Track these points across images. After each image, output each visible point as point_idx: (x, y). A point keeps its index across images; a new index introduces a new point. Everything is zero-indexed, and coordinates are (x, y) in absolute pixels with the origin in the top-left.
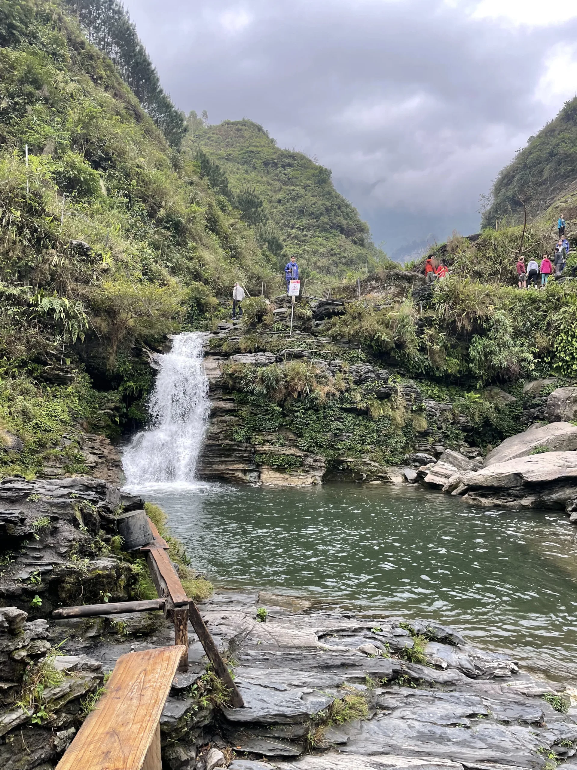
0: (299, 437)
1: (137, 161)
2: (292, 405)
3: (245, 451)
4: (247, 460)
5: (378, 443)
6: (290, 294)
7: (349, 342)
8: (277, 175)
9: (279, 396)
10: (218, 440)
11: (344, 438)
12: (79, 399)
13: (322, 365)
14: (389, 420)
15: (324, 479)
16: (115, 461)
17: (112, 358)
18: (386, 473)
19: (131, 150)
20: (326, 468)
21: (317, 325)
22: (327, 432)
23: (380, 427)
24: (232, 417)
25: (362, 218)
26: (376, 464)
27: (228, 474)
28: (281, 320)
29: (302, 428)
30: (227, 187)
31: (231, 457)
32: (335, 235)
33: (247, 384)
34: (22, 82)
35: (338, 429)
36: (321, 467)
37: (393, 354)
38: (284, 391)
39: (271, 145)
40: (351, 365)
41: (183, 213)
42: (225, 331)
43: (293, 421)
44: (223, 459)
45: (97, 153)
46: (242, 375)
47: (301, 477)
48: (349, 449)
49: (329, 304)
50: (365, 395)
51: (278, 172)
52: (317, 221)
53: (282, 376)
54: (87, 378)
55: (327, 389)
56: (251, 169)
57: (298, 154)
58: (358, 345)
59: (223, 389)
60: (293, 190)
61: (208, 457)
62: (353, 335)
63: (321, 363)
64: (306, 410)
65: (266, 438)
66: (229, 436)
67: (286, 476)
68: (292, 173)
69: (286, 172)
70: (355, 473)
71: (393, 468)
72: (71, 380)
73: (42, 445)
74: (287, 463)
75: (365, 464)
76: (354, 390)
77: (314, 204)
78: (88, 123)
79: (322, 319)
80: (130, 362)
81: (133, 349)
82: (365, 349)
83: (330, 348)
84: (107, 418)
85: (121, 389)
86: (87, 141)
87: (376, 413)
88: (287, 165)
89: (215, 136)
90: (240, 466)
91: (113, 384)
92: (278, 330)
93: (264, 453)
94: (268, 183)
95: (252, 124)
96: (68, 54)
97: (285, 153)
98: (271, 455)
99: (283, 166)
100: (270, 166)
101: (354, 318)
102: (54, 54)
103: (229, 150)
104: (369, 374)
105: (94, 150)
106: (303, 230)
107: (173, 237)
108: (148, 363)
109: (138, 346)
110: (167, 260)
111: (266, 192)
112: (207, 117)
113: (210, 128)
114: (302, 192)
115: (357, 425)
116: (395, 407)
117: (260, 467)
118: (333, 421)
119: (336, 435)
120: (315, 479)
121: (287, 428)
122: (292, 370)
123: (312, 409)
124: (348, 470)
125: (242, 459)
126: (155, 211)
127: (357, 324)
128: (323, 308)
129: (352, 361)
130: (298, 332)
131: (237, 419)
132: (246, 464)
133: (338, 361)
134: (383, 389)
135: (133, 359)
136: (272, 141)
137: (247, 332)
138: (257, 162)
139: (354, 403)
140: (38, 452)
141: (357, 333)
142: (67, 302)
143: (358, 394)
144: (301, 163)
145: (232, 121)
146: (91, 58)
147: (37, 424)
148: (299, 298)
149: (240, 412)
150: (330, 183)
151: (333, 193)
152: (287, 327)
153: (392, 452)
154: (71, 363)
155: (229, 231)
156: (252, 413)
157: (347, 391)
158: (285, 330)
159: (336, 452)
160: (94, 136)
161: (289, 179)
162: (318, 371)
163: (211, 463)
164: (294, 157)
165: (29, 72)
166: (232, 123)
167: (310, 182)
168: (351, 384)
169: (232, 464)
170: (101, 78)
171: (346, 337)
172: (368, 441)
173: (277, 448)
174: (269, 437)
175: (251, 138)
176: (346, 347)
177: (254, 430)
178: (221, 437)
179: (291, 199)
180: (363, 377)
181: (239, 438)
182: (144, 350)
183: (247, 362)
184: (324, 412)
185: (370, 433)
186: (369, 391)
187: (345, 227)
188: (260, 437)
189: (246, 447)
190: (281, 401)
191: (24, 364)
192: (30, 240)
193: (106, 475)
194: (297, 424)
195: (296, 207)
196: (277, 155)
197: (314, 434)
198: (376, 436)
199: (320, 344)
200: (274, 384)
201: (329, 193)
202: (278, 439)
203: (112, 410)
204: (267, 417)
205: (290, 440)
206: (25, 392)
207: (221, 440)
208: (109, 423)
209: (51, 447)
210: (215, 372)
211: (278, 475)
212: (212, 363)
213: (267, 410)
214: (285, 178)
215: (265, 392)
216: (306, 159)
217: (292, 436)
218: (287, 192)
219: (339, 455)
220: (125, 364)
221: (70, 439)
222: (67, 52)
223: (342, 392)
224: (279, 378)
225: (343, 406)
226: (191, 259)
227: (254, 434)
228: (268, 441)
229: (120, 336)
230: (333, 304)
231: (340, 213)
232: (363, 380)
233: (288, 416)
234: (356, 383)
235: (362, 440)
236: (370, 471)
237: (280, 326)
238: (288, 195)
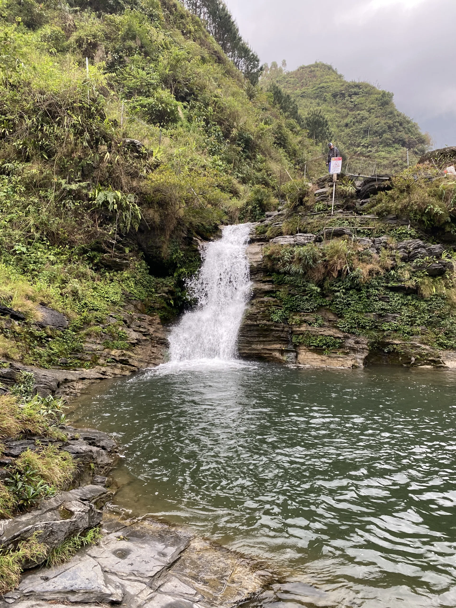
0: (340, 317)
1: (215, 92)
2: (333, 285)
3: (282, 331)
4: (285, 341)
5: (429, 324)
6: (331, 173)
7: (397, 217)
8: (344, 104)
9: (318, 276)
10: (256, 321)
11: (390, 319)
12: (135, 283)
13: (366, 243)
14: (443, 299)
15: (366, 361)
16: (160, 339)
17: (165, 246)
18: (439, 357)
19: (211, 85)
20: (370, 350)
21: (362, 204)
22: (372, 312)
23: (432, 306)
24: (270, 298)
25: (423, 132)
26: (427, 347)
27: (266, 354)
28: (322, 200)
29: (342, 309)
30: (297, 112)
31: (269, 337)
32: (397, 149)
33: (284, 265)
34: (124, 39)
35: (382, 309)
36: (363, 349)
37: (448, 229)
38: (323, 270)
39: (339, 79)
40: (399, 242)
41: (252, 131)
42: (270, 218)
43: (333, 301)
44: (261, 339)
45: (183, 90)
46: (280, 256)
47: (340, 359)
48: (396, 331)
49: (374, 180)
50: (414, 272)
51: (345, 101)
52: (380, 138)
53: (321, 255)
54: (144, 265)
55: (370, 266)
56: (322, 102)
57: (363, 83)
58: (406, 221)
59: (264, 272)
60: (359, 114)
61: (248, 337)
62: (401, 210)
63: (364, 240)
64: (347, 289)
65: (303, 318)
66: (266, 317)
67: (324, 357)
68: (358, 100)
69: (352, 100)
70: (402, 356)
71: (448, 352)
72: (127, 266)
73: (86, 323)
74: (325, 344)
75: (414, 347)
76: (401, 267)
77: (378, 124)
78: (176, 65)
79: (367, 197)
80: (182, 250)
81: (185, 238)
82: (415, 225)
83: (375, 225)
84: (163, 301)
85: (175, 275)
86: (175, 80)
87: (426, 292)
88: (353, 94)
89: (292, 79)
90: (278, 346)
91: (170, 271)
92: (319, 210)
93: (302, 334)
94: (337, 112)
95: (323, 65)
96: (162, 14)
97: (351, 84)
98: (308, 335)
99: (350, 96)
100: (339, 96)
101: (402, 191)
102: (151, 16)
103: (303, 89)
104: (419, 250)
105: (181, 87)
106: (367, 147)
107: (243, 151)
108: (198, 250)
109: (190, 236)
110: (239, 172)
111: (335, 119)
112: (286, 65)
113: (288, 73)
114: (366, 114)
115: (405, 305)
116: (451, 285)
117: (298, 348)
118: (377, 301)
119: (380, 316)
120: (356, 362)
121: (327, 309)
122: (332, 248)
123: (354, 288)
124: (394, 353)
125: (279, 340)
126: (229, 132)
127: (405, 198)
128: (368, 186)
129: (400, 237)
130: (341, 210)
131: (274, 300)
132: (284, 344)
133: (384, 238)
134: (436, 265)
135: (184, 247)
136: (340, 76)
137: (289, 216)
138: (327, 95)
139: (401, 281)
140: (83, 329)
141: (405, 207)
142: (119, 194)
143: (406, 272)
144: (365, 90)
145: (306, 66)
146: (182, 17)
147: (85, 304)
148: (340, 176)
149: (278, 293)
150: (393, 104)
151: (395, 113)
152: (329, 206)
153: (446, 334)
154: (130, 251)
155: (297, 148)
156: (289, 294)
157: (393, 268)
158: (327, 210)
159: (380, 333)
160: (180, 77)
161: (355, 106)
162: (360, 249)
163: (250, 343)
164: (359, 86)
165: (129, 30)
166: (306, 67)
167: (374, 105)
168: (398, 260)
169: (269, 344)
170: (190, 32)
171: (394, 213)
172: (418, 322)
173: (315, 328)
174: (307, 318)
175: (322, 76)
176: (393, 223)
177: (292, 311)
178: (259, 318)
179: (357, 122)
180: (412, 253)
181: (276, 318)
182: (194, 238)
183: (285, 243)
184: (367, 292)
185: (420, 314)
186: (419, 268)
187: (407, 140)
188: (297, 318)
189: (284, 328)
190: (320, 281)
191: (84, 251)
192: (88, 142)
193: (149, 352)
194: (337, 304)
195: (361, 128)
196: (344, 87)
197: (356, 315)
198: (427, 317)
199: (364, 222)
200: (311, 263)
201: (391, 113)
202: (316, 320)
203: (166, 293)
204: (305, 298)
205: (330, 321)
206: (81, 276)
207: (259, 320)
208: (165, 305)
209: (95, 325)
210: (257, 256)
211: (315, 356)
212: (256, 248)
213: (305, 291)
214: (351, 105)
215: (301, 271)
216: (370, 86)
217: (332, 317)
218: (354, 116)
219: (384, 337)
220: (177, 252)
221: (115, 318)
222: (161, 13)
223: (387, 270)
224: (317, 257)
225: (389, 285)
226: (260, 170)
227: (291, 315)
228: (305, 322)
229: (172, 227)
230: (378, 180)
231: (402, 129)
232: (412, 257)
233: (328, 296)
234: (403, 259)
235: (411, 321)
236: (420, 354)
237: (321, 206)
238: (354, 119)
